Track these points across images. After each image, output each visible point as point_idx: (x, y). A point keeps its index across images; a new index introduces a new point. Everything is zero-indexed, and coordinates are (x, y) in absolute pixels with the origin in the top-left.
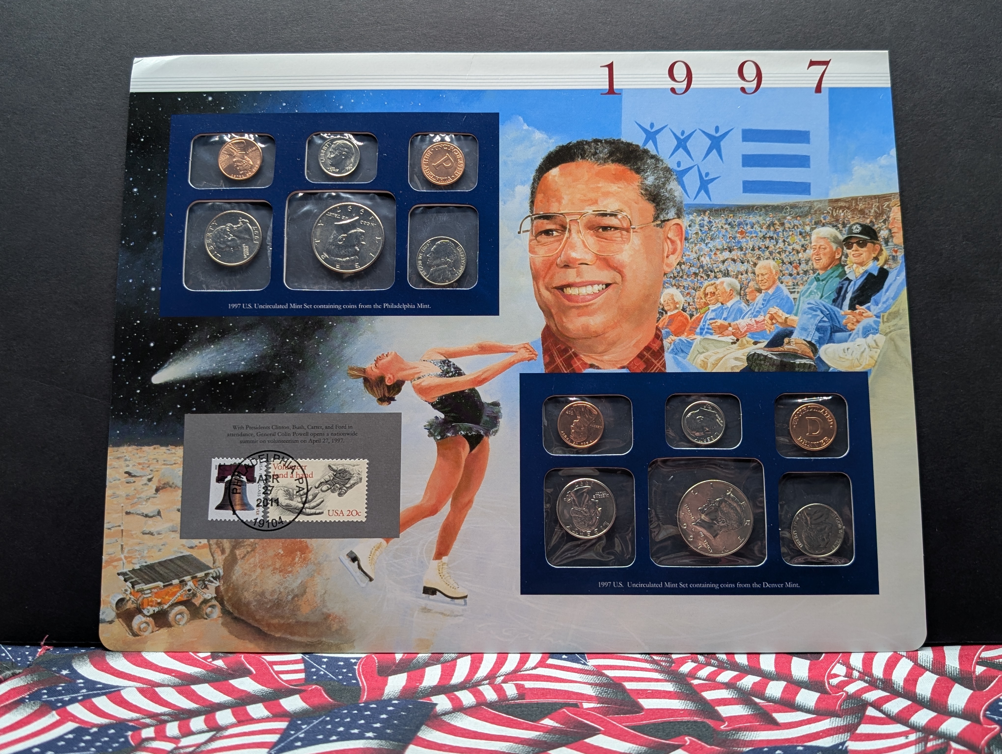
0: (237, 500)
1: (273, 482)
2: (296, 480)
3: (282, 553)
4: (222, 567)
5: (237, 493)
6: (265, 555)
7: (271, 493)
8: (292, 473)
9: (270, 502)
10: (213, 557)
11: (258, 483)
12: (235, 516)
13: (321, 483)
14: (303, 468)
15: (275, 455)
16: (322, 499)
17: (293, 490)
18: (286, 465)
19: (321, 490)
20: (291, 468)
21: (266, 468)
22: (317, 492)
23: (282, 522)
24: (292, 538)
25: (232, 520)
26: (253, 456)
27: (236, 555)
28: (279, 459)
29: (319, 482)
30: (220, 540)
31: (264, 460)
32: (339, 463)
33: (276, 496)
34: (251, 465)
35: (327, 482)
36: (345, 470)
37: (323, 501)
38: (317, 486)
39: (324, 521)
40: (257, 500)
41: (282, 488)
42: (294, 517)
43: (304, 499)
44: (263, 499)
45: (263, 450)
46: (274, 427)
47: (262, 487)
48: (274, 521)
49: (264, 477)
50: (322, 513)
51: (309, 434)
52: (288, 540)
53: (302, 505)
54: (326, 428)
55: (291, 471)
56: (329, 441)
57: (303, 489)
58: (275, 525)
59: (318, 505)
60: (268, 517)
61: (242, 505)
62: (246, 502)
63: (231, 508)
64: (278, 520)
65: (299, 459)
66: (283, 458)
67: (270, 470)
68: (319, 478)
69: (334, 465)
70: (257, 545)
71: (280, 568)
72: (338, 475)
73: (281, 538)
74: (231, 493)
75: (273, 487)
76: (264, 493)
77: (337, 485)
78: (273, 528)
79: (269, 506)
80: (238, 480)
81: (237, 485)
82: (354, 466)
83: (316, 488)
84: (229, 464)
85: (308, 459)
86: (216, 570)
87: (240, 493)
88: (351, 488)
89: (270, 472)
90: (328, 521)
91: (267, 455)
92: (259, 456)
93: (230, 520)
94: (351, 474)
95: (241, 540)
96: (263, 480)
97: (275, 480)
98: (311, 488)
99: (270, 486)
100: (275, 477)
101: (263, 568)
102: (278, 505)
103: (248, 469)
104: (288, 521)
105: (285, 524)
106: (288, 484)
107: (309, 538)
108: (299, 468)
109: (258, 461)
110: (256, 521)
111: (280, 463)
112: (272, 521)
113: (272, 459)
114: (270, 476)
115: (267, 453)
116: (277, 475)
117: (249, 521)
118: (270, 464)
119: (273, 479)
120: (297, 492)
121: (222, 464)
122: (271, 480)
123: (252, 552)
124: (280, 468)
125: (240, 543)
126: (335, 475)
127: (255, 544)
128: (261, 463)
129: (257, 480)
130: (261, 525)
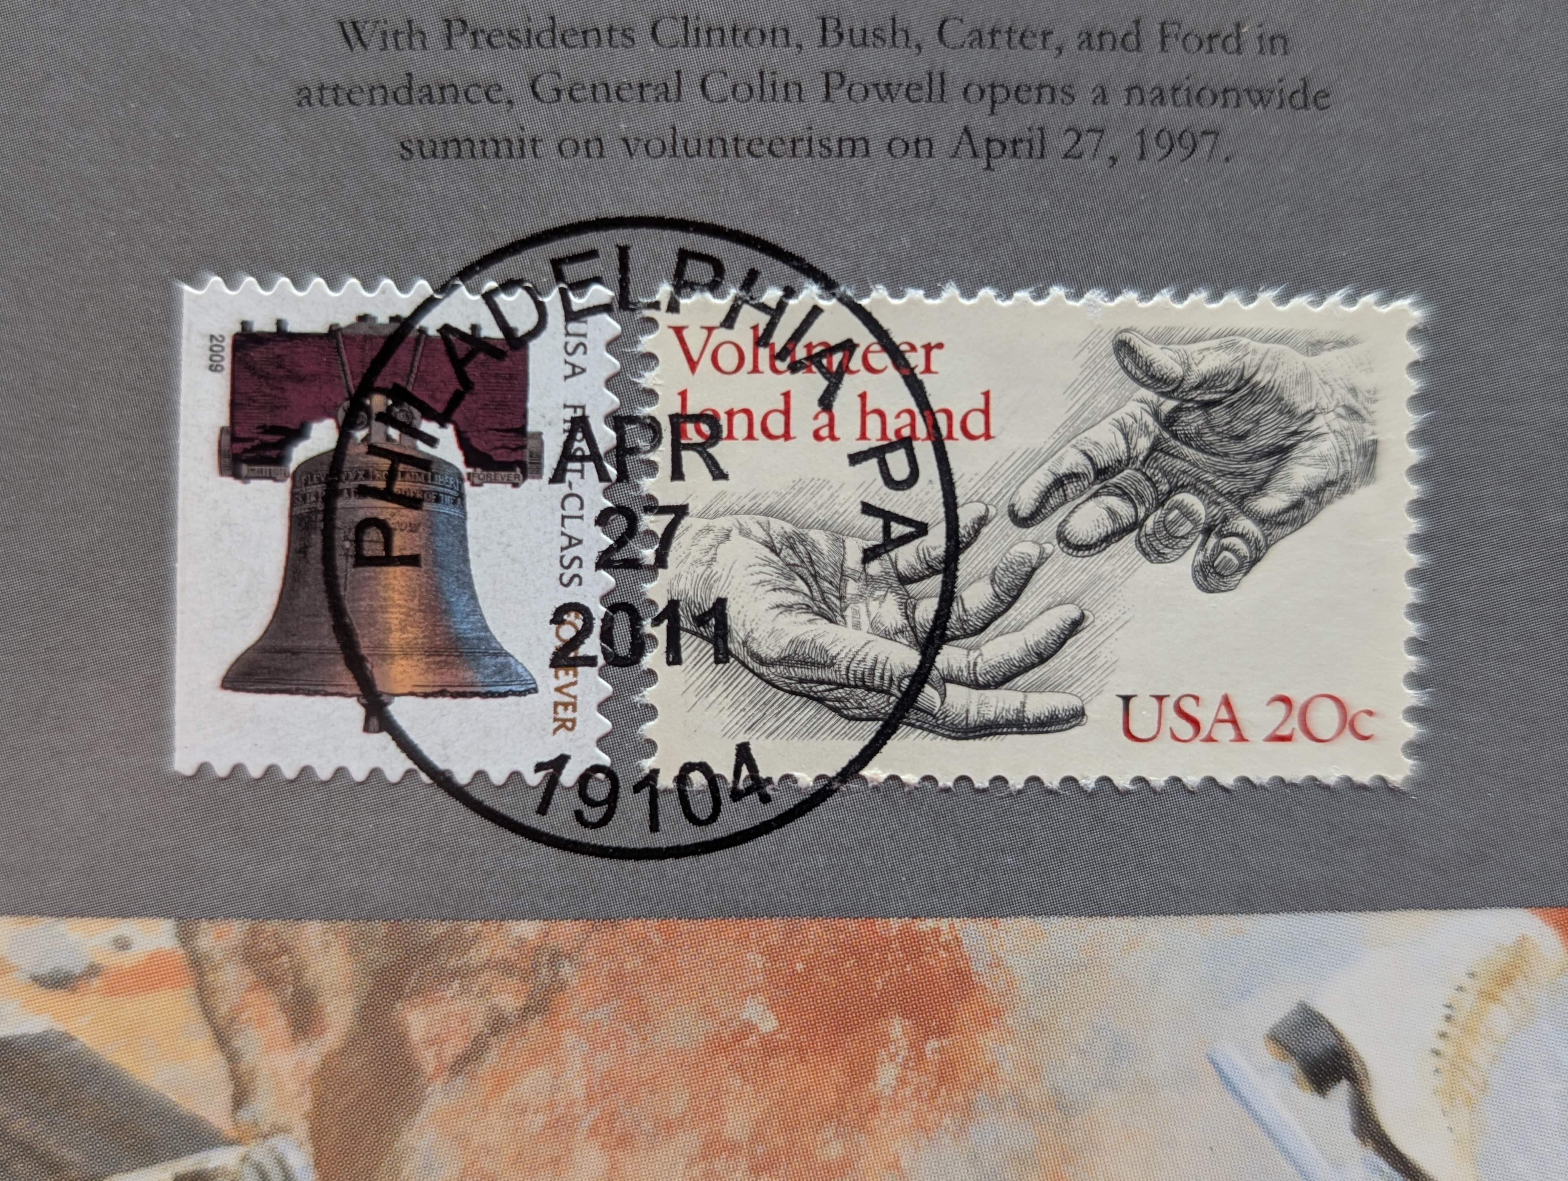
0: (394, 617)
1: (677, 474)
2: (855, 459)
3: (768, 1024)
4: (301, 1129)
5: (388, 560)
6: (634, 1045)
7: (661, 561)
8: (826, 402)
9: (660, 632)
10: (233, 1058)
11: (558, 477)
12: (384, 738)
13: (1059, 482)
14: (916, 360)
15: (684, 256)
16: (1071, 612)
17: (838, 538)
18: (779, 339)
19: (1061, 537)
20: (814, 360)
21: (614, 364)
22: (1033, 551)
23: (758, 785)
24: (843, 913)
25: (359, 774)
26: (510, 266)
27: (402, 1040)
28: (714, 287)
29: (1042, 478)
30: (271, 926)
31: (600, 294)
32: (1198, 324)
33: (708, 582)
34: (491, 331)
35: (1102, 473)
36: (1243, 381)
37: (1075, 626)
38: (1026, 503)
39: (1089, 782)
40: (558, 618)
41: (749, 522)
42: (853, 748)
43: (926, 611)
44: (599, 611)
45: (589, 214)
46: (669, 30)
47: (592, 513)
48: (697, 779)
49: (605, 437)
50: (1077, 716)
51: (954, 90)
52: (814, 929)
53: (912, 659)
54: (1087, 40)
55: (817, 383)
56: (1114, 143)
57: (921, 529)
58: (703, 809)
59: (1042, 657)
60: (650, 747)
61: (432, 652)
62: (465, 627)
63: (348, 679)
64: (724, 767)
65: (880, 292)
66: (750, 280)
67: (648, 379)
68: (1041, 440)
69: (1164, 338)
70: (566, 970)
71: (757, 1136)
72: (1193, 421)
73: (751, 913)
74: (343, 564)
75: (680, 511)
76: (605, 562)
77: (1188, 498)
78: (691, 835)
79: (654, 658)
80: (396, 458)
81: (387, 495)
82: (1316, 346)
83: (1023, 522)
84: (321, 327)
85: (951, 291)
86: (259, 1153)
87: (413, 560)
88: (1299, 523)
89: (651, 395)
90: (1123, 782)
91: (623, 252)
92: (557, 264)
93: (341, 772)
94: (1290, 412)
95: (439, 929)
96: (595, 457)
97: (691, 460)
98: (982, 521)
99: (653, 507)
100: (692, 434)
101: (625, 1141)
102: (722, 655)
103: (472, 370)
104: (806, 779)
105: (783, 803)
106: (798, 487)
107: (972, 913)
108: (880, 359)
109: (552, 300)
110: (552, 783)
111: (729, 321)
112: (682, 779)
113: (664, 291)
114: (653, 425)
115: (621, 236)
116: (711, 419)
117: (498, 777)
118: (651, 324)
119: (677, 448)
120: (870, 555)
121: (263, 324)
122: (662, 456)
123: (534, 1024)
124: (728, 358)
125: (433, 949)
126: (1168, 422)
127: (555, 957)
128: (571, 316)
129: (550, 459)
130: (594, 814)
